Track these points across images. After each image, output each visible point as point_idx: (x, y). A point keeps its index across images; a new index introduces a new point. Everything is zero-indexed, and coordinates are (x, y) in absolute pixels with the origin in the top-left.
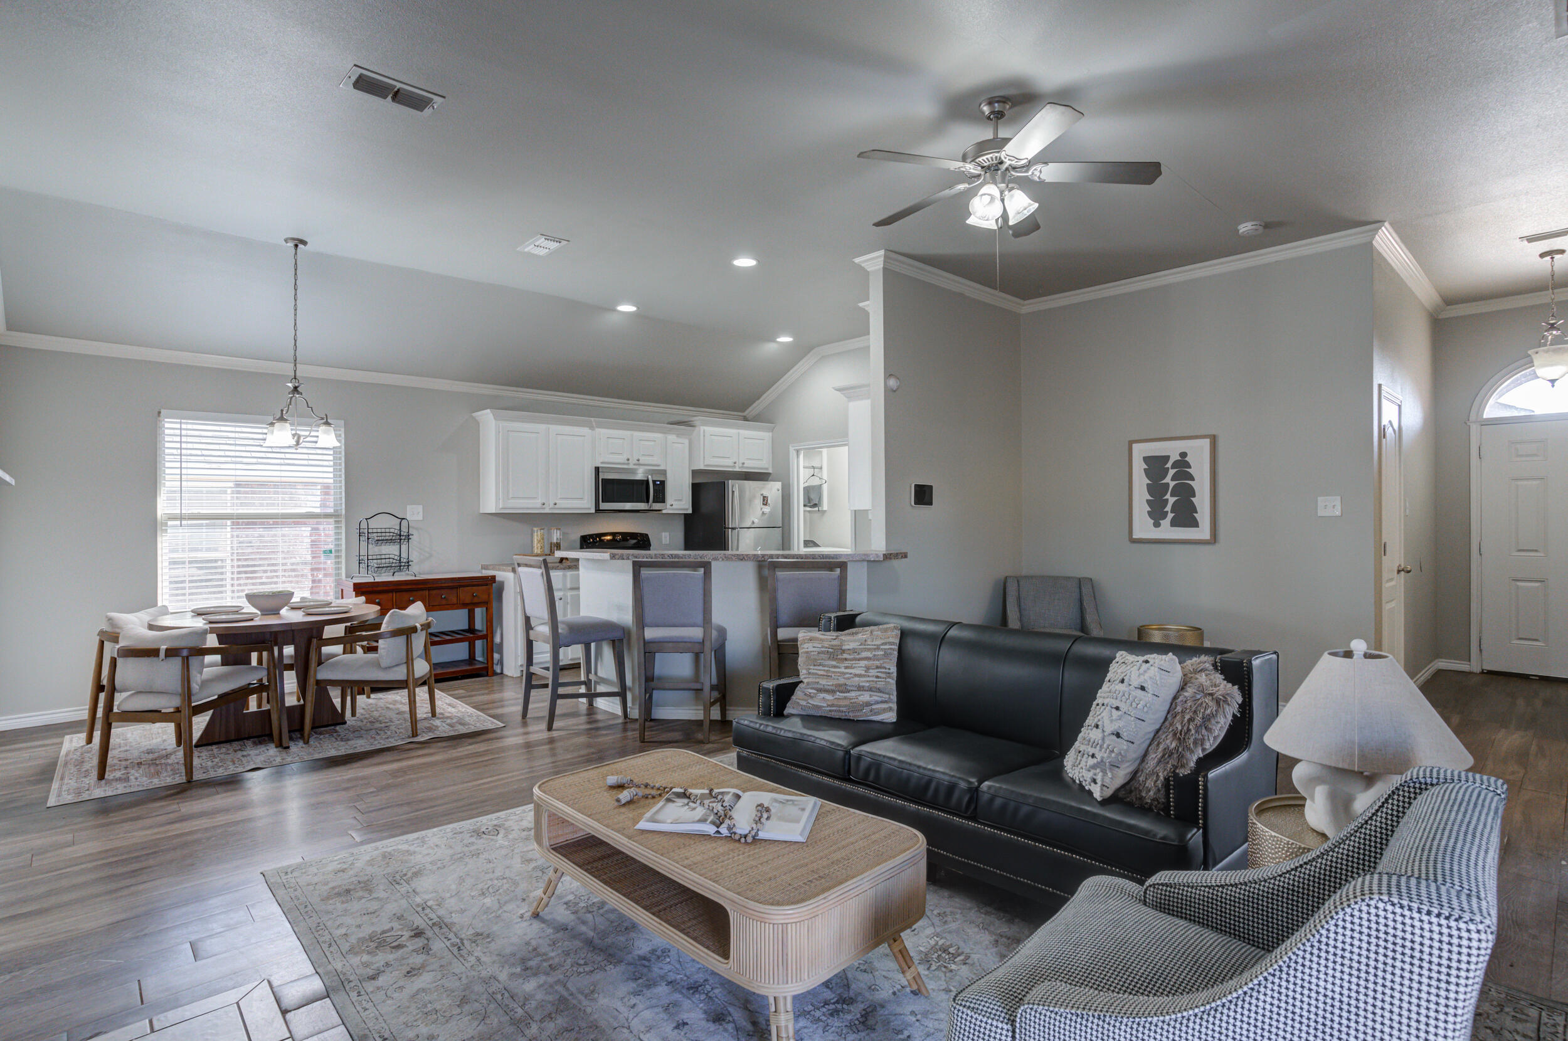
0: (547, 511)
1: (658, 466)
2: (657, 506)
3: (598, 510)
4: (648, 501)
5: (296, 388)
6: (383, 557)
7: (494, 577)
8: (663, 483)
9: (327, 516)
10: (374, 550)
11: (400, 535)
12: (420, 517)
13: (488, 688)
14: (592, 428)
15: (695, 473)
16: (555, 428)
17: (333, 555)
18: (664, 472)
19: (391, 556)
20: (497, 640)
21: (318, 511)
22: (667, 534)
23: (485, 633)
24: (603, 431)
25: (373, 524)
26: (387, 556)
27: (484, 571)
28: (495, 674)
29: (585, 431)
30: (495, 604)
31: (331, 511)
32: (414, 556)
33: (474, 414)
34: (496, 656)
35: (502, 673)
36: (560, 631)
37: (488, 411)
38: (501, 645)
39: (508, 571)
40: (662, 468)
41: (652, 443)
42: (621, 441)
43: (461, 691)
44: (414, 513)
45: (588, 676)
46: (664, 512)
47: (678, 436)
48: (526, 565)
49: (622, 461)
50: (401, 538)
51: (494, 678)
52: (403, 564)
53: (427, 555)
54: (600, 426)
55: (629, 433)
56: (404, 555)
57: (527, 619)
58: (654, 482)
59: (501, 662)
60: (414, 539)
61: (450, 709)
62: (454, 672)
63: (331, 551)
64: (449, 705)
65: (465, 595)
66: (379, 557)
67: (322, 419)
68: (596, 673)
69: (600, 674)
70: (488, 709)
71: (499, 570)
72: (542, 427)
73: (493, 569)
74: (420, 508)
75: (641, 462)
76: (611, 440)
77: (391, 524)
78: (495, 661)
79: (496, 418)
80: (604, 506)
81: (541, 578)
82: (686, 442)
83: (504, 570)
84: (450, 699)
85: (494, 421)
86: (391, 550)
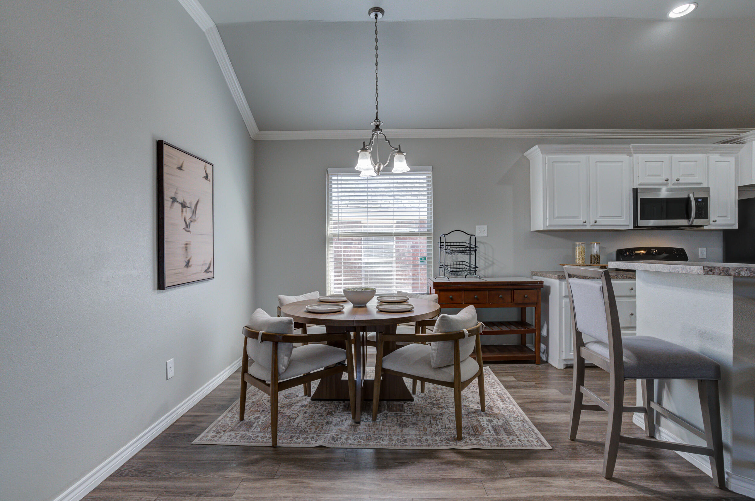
0: (588, 228)
1: (700, 184)
2: (698, 222)
3: (636, 227)
4: (688, 217)
5: (377, 126)
6: (458, 263)
7: (541, 283)
8: (705, 201)
9: (422, 234)
10: (450, 258)
11: (470, 247)
12: (485, 234)
13: (534, 379)
14: (629, 154)
15: (742, 189)
16: (594, 157)
17: (426, 261)
18: (707, 190)
19: (464, 263)
20: (544, 333)
21: (417, 230)
22: (705, 249)
23: (534, 327)
24: (641, 156)
25: (449, 239)
26: (461, 263)
27: (534, 277)
28: (541, 362)
29: (624, 157)
30: (542, 304)
31: (425, 230)
32: (481, 264)
33: (525, 154)
34: (543, 346)
35: (547, 362)
36: (625, 359)
37: (536, 146)
38: (547, 338)
39: (554, 278)
40: (705, 185)
41: (693, 163)
42: (659, 164)
43: (512, 379)
44: (481, 232)
45: (649, 404)
46: (705, 228)
47: (721, 154)
48: (578, 277)
49: (661, 182)
50: (471, 249)
51: (540, 366)
52: (471, 270)
53: (490, 263)
54: (638, 151)
55: (667, 156)
56: (473, 263)
57: (579, 335)
58: (696, 199)
59: (547, 352)
60: (481, 249)
61: (500, 403)
62: (508, 357)
63: (425, 259)
64: (500, 396)
65: (518, 296)
66: (455, 263)
67: (397, 149)
68: (660, 403)
69: (666, 403)
70: (534, 411)
71: (547, 277)
72: (582, 157)
73: (541, 276)
74: (485, 227)
75: (680, 182)
76: (648, 164)
77: (463, 239)
78: (542, 350)
79: (543, 152)
80: (642, 223)
81: (599, 293)
82: (732, 159)
83: (551, 277)
84: (501, 388)
85: (541, 155)
86: (464, 258)
